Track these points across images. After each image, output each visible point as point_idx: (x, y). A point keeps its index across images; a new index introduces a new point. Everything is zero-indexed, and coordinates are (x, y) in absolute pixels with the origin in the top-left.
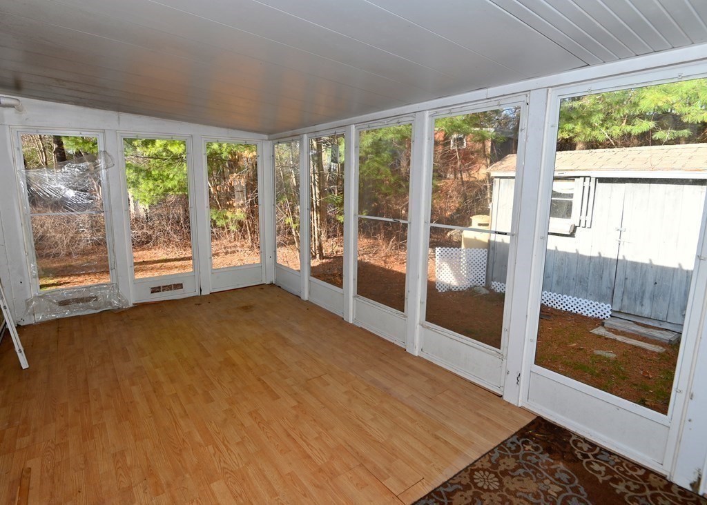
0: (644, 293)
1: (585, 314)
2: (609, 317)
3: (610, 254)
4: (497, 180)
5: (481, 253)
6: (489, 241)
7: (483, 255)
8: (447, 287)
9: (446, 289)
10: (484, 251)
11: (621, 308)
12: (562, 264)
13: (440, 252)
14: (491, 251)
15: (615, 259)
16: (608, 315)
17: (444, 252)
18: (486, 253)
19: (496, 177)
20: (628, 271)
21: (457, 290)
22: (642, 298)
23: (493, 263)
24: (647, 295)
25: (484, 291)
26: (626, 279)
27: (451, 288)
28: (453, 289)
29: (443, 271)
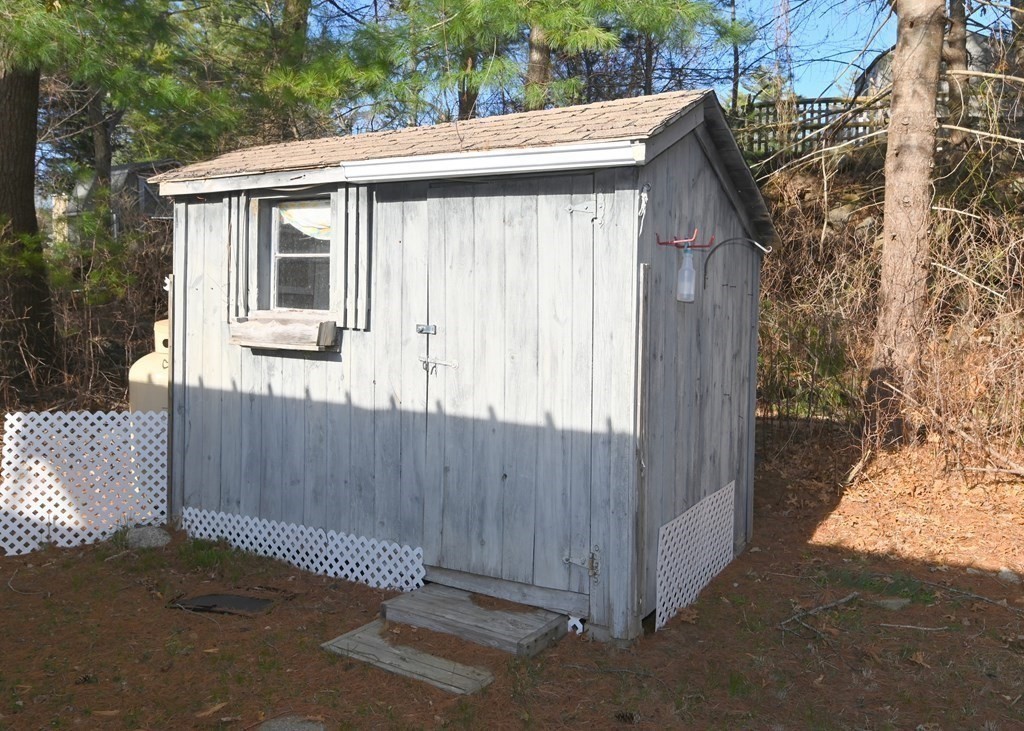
0: (483, 506)
1: (372, 584)
2: (422, 584)
3: (412, 401)
4: (180, 207)
5: (151, 424)
6: (172, 384)
7: (157, 430)
8: (43, 538)
9: (34, 545)
10: (157, 418)
11: (441, 559)
12: (321, 440)
13: (18, 426)
14: (177, 416)
15: (421, 414)
16: (419, 580)
17: (32, 425)
18: (165, 425)
19: (179, 198)
20: (450, 446)
21: (76, 542)
22: (481, 521)
23: (184, 452)
24: (491, 512)
25: (161, 540)
26: (446, 469)
27: (55, 537)
28: (62, 543)
29: (29, 488)
